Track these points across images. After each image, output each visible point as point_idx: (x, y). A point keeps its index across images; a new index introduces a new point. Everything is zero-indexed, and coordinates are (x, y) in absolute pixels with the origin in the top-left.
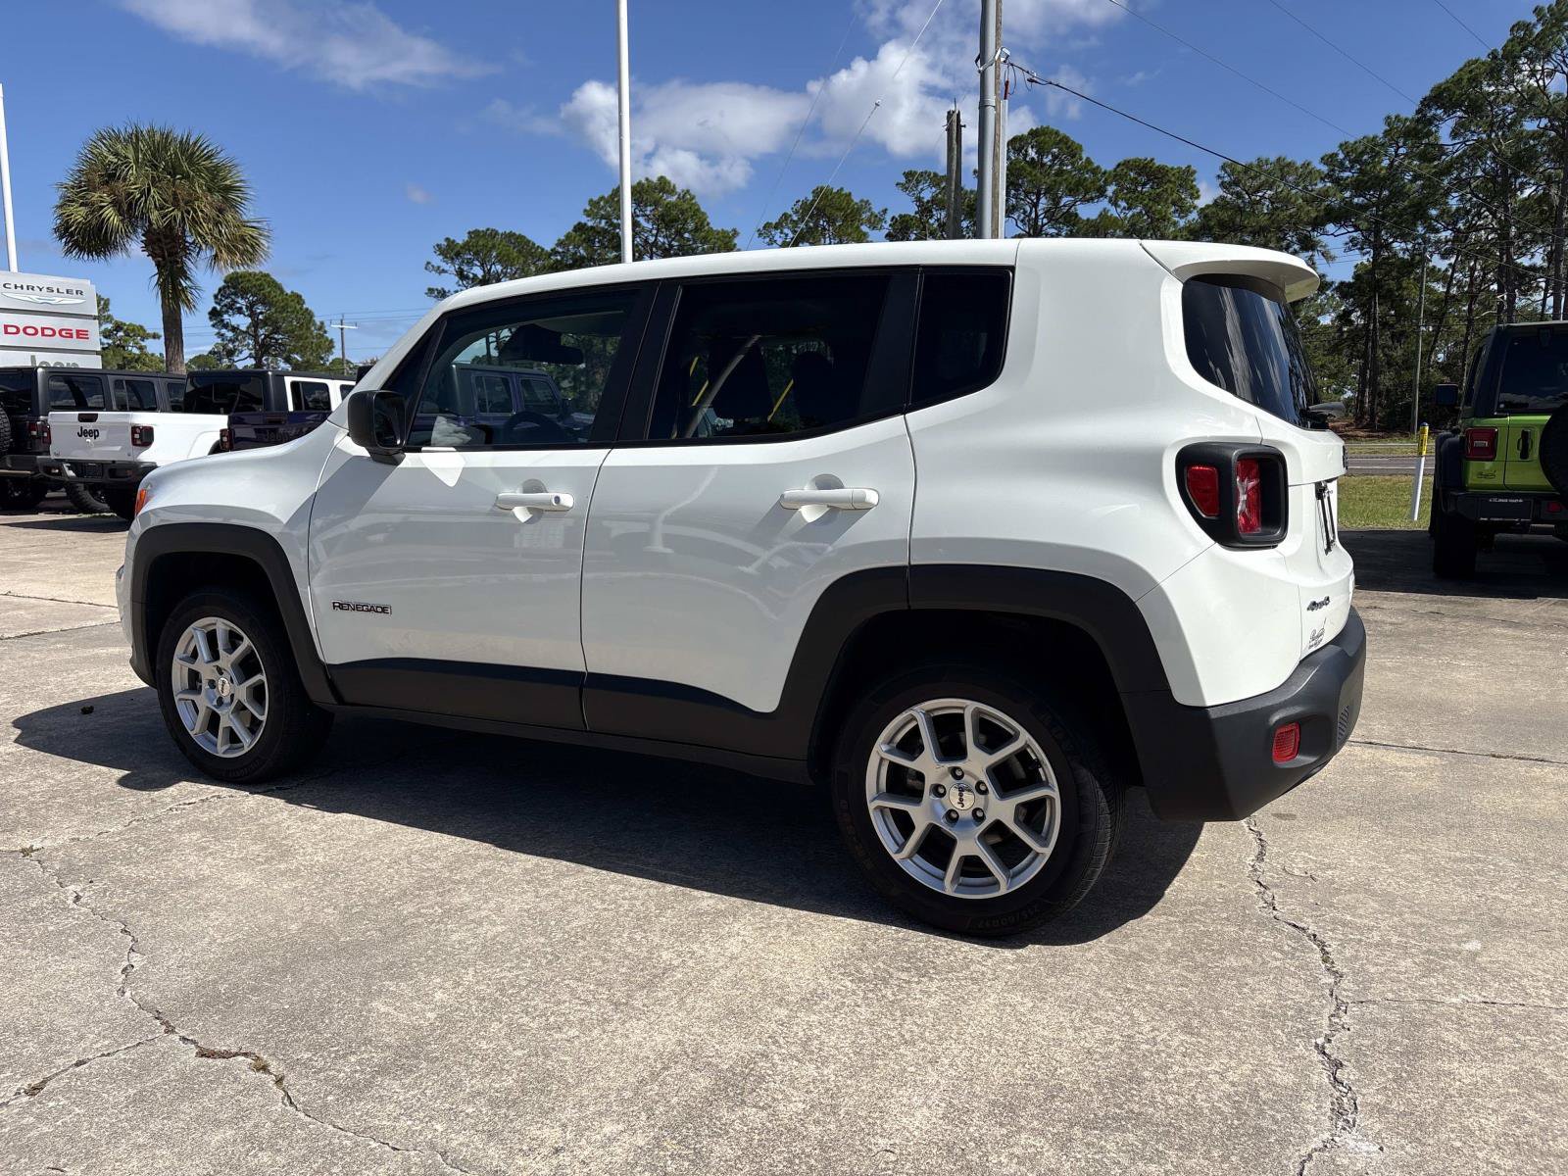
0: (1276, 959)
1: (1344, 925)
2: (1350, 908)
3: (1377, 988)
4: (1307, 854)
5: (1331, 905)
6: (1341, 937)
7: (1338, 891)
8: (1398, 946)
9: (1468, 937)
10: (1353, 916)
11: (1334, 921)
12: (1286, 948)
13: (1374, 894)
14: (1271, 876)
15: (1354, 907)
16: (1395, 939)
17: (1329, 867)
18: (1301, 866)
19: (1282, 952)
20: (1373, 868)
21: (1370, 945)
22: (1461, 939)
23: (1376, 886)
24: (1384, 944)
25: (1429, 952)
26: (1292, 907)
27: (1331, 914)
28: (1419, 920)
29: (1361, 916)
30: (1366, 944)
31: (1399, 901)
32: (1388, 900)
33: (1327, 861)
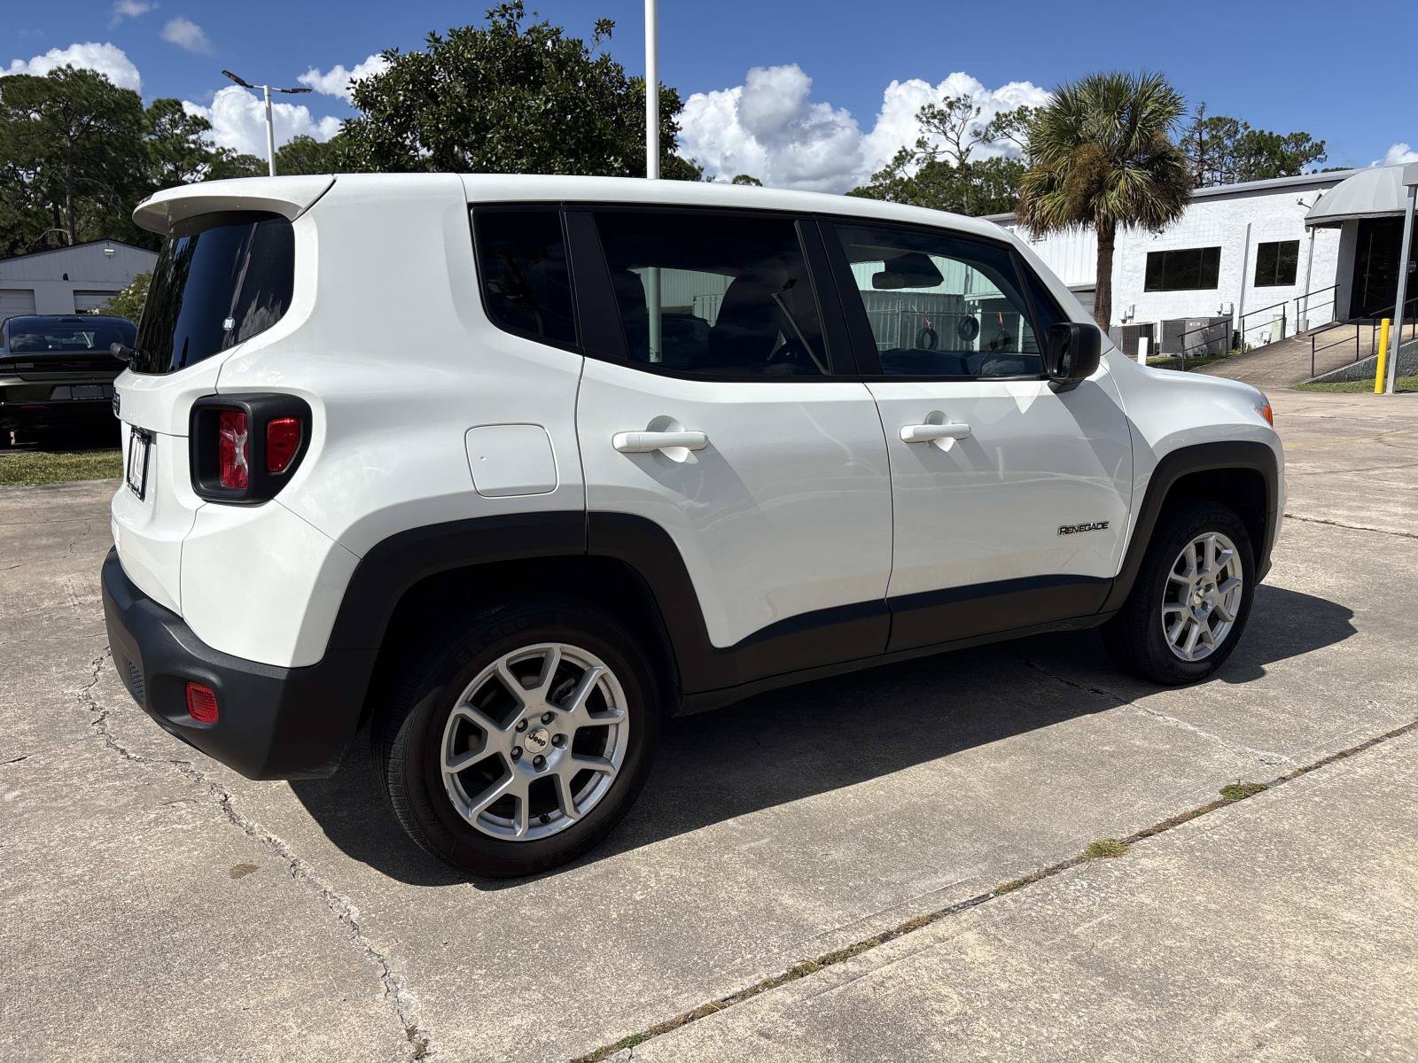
0: (155, 739)
1: (119, 777)
2: (120, 792)
3: (82, 746)
4: (185, 827)
5: (136, 788)
6: (117, 767)
7: (136, 802)
8: (71, 777)
9: (15, 802)
10: (114, 787)
11: (127, 776)
12: (153, 747)
13: (102, 812)
14: (202, 792)
15: (116, 795)
16: (75, 780)
17: (156, 821)
18: (183, 812)
19: (154, 744)
20: (112, 838)
21: (93, 769)
22: (22, 797)
23: (102, 820)
24: (82, 774)
25: (47, 780)
26: (167, 774)
27: (133, 780)
28: (60, 803)
29: (108, 788)
30: (96, 769)
31: (78, 814)
32: (88, 811)
33: (161, 828)
